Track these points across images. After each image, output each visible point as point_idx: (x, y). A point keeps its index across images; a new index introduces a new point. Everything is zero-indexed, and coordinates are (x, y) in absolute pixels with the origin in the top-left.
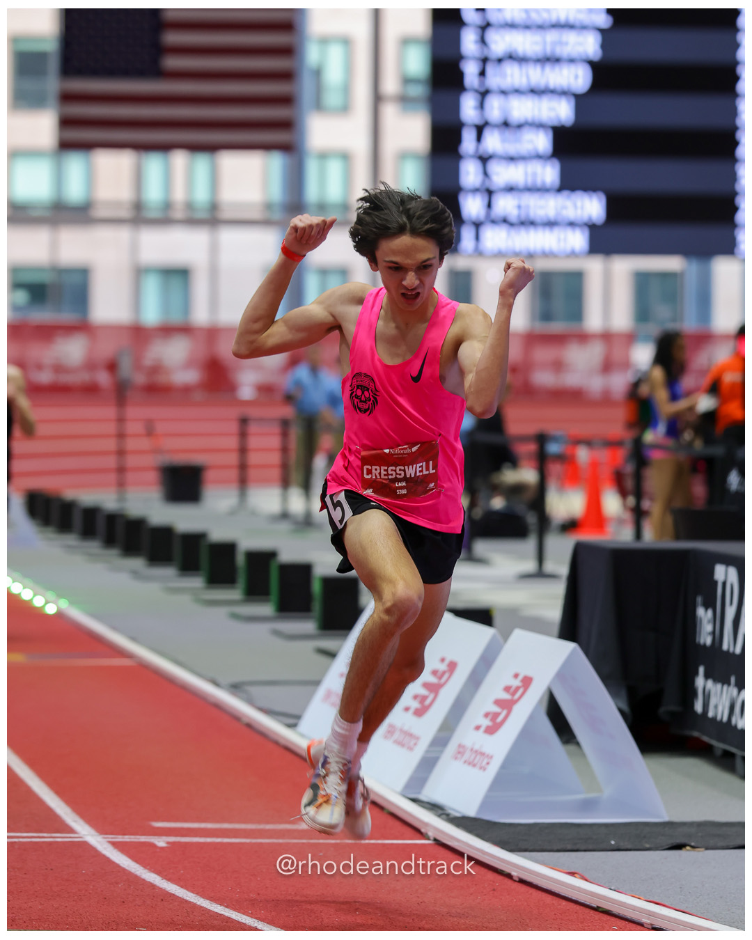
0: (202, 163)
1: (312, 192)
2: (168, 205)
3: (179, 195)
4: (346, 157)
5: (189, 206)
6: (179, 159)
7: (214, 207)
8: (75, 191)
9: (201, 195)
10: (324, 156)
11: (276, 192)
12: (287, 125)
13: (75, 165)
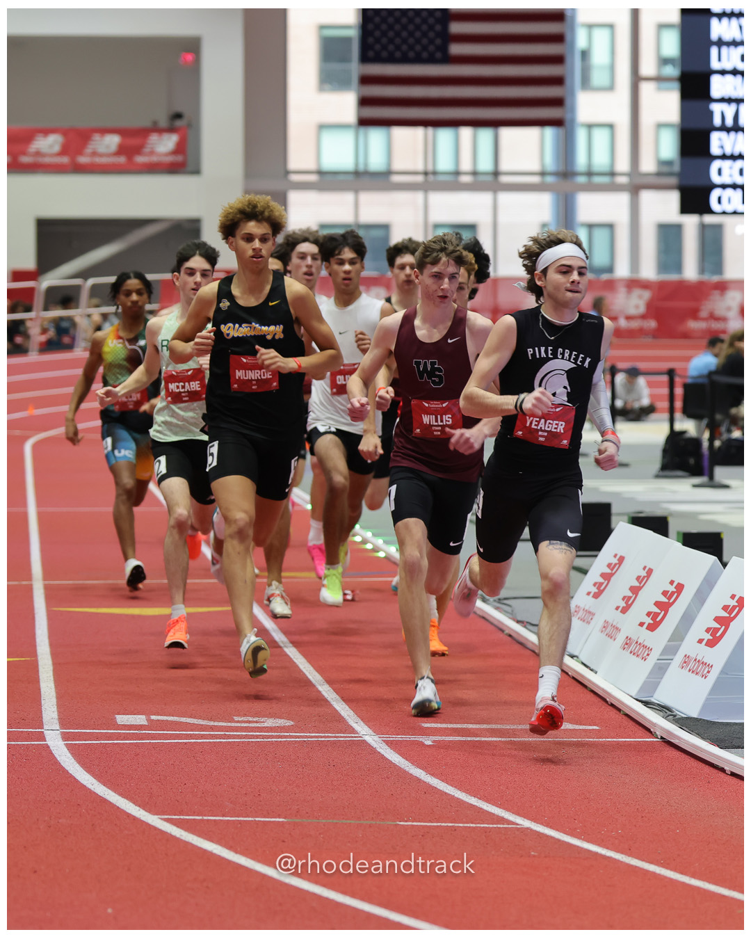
0: (485, 135)
1: (581, 161)
2: (457, 173)
3: (466, 165)
4: (611, 126)
5: (475, 173)
6: (466, 132)
7: (496, 174)
8: (376, 161)
9: (485, 165)
10: (590, 127)
11: (550, 163)
12: (558, 102)
13: (376, 136)
